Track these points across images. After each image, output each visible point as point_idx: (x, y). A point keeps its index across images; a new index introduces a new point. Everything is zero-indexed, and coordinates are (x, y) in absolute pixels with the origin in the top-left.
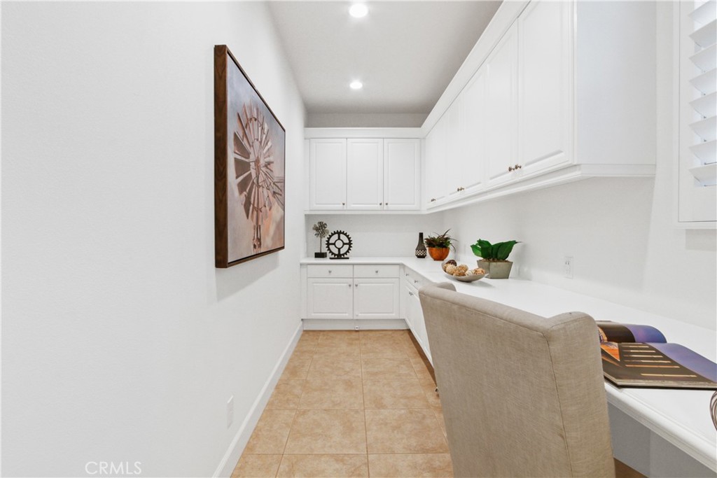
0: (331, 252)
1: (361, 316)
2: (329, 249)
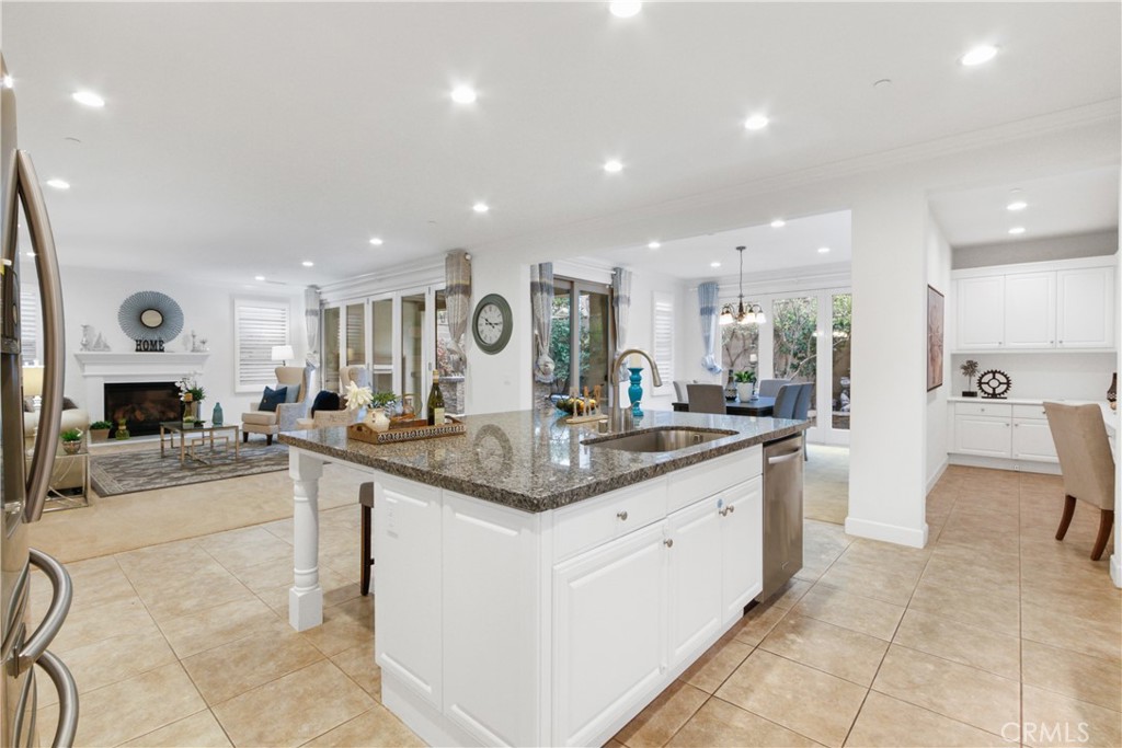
0: (983, 391)
1: (1021, 456)
2: (981, 388)
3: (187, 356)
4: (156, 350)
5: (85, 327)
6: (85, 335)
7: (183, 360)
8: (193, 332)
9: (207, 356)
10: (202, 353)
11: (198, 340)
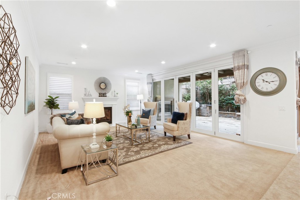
3: (113, 98)
4: (104, 96)
5: (85, 89)
6: (85, 91)
7: (111, 100)
8: (114, 90)
9: (118, 98)
10: (117, 97)
11: (116, 93)
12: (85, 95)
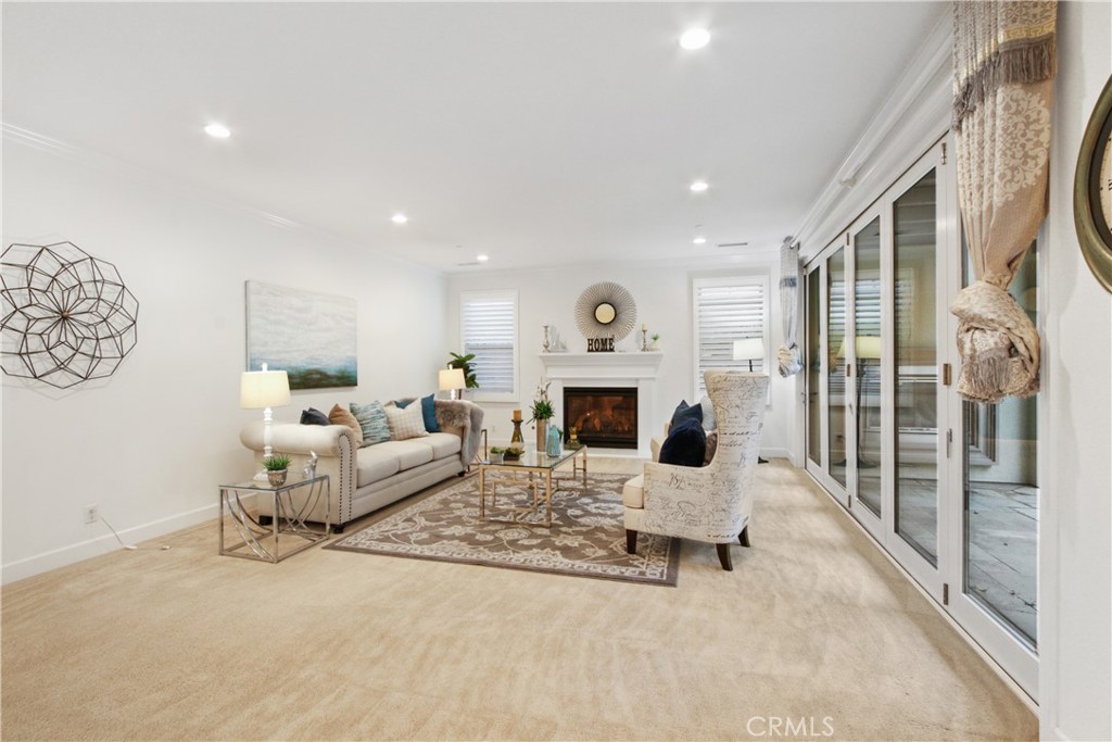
3: (637, 356)
4: (606, 350)
5: (546, 327)
6: (546, 336)
7: (633, 361)
8: (644, 326)
9: (659, 356)
10: (655, 353)
11: (648, 336)
12: (546, 347)
